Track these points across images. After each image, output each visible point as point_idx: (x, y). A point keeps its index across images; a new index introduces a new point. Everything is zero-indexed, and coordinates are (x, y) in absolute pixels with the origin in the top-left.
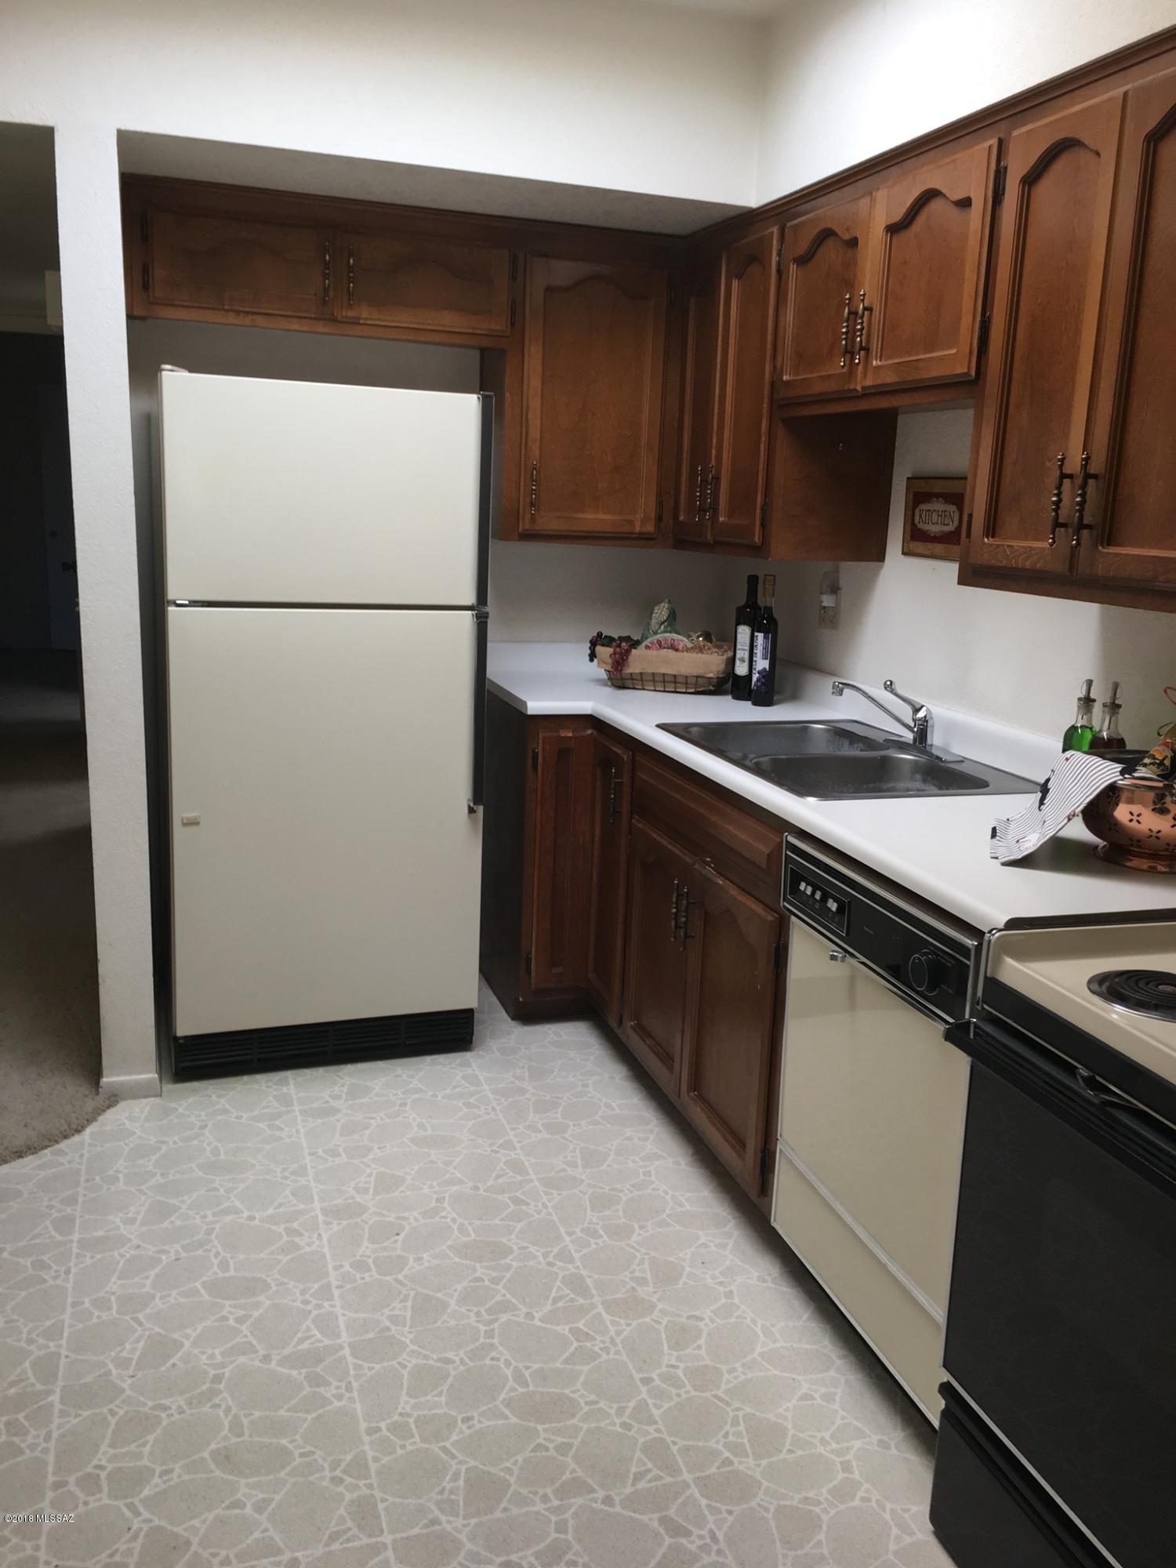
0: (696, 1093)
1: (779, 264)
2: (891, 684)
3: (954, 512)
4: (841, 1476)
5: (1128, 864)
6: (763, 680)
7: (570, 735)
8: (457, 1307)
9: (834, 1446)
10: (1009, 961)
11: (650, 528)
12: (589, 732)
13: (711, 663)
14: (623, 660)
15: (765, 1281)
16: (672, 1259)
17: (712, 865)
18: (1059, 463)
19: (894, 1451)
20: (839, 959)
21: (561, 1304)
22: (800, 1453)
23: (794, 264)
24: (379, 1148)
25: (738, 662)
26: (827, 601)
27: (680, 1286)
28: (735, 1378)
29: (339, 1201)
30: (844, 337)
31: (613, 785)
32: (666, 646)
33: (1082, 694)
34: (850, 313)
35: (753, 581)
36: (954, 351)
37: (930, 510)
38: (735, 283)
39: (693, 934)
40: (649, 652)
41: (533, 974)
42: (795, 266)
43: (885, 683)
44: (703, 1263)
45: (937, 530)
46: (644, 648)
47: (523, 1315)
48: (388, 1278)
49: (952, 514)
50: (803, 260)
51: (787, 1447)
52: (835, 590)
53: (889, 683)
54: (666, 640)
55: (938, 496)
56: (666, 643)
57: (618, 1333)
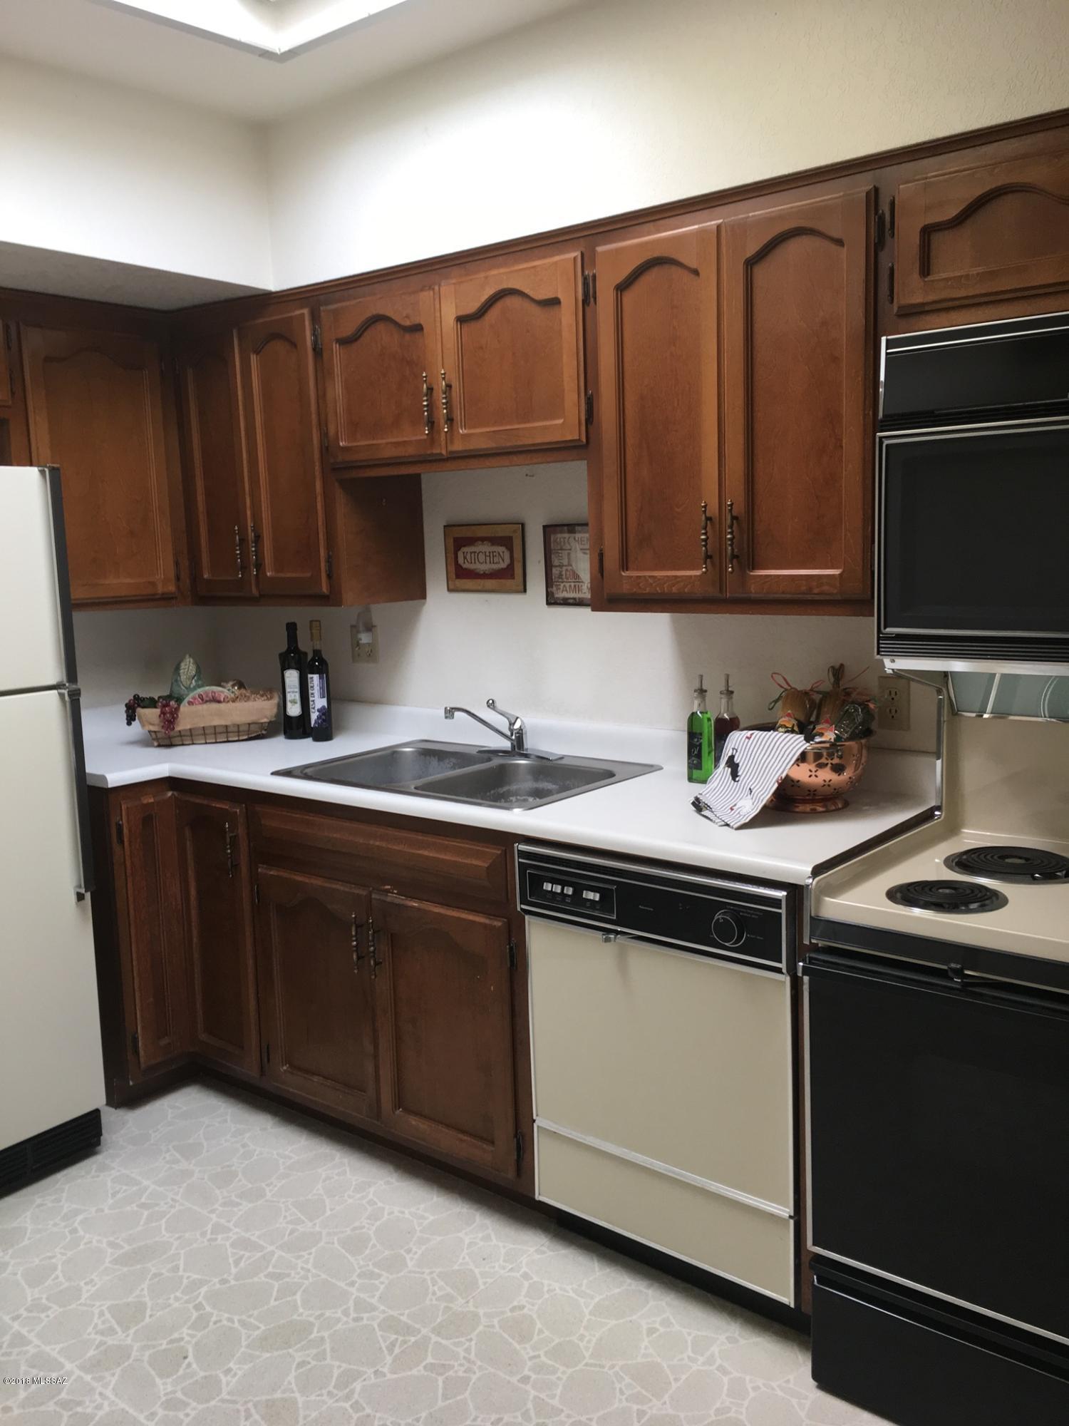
0: (401, 1110)
1: (315, 344)
2: (493, 701)
3: (503, 552)
4: (726, 1380)
5: (797, 810)
6: (323, 717)
7: (152, 800)
8: (305, 1398)
9: (701, 1359)
10: (827, 899)
11: (172, 588)
12: (170, 794)
13: (262, 709)
14: (174, 719)
15: (544, 1253)
16: (456, 1267)
17: (395, 892)
18: (703, 509)
19: (742, 1342)
20: (613, 940)
21: (397, 1350)
22: (684, 1377)
23: (336, 343)
24: (86, 1284)
25: (289, 705)
26: (365, 638)
27: (482, 1287)
28: (589, 1342)
29: (91, 1353)
30: (425, 409)
31: (228, 840)
32: (208, 699)
33: (697, 686)
34: (428, 389)
35: (292, 628)
36: (561, 421)
37: (475, 552)
38: (254, 359)
39: (381, 960)
40: (193, 708)
41: (142, 1053)
42: (338, 346)
43: (488, 701)
44: (484, 1259)
45: (486, 568)
46: (187, 704)
47: (372, 1376)
48: (213, 1403)
49: (501, 553)
50: (345, 342)
51: (671, 1378)
52: (369, 628)
53: (491, 702)
54: (206, 693)
55: (483, 539)
56: (207, 696)
57: (468, 1350)
